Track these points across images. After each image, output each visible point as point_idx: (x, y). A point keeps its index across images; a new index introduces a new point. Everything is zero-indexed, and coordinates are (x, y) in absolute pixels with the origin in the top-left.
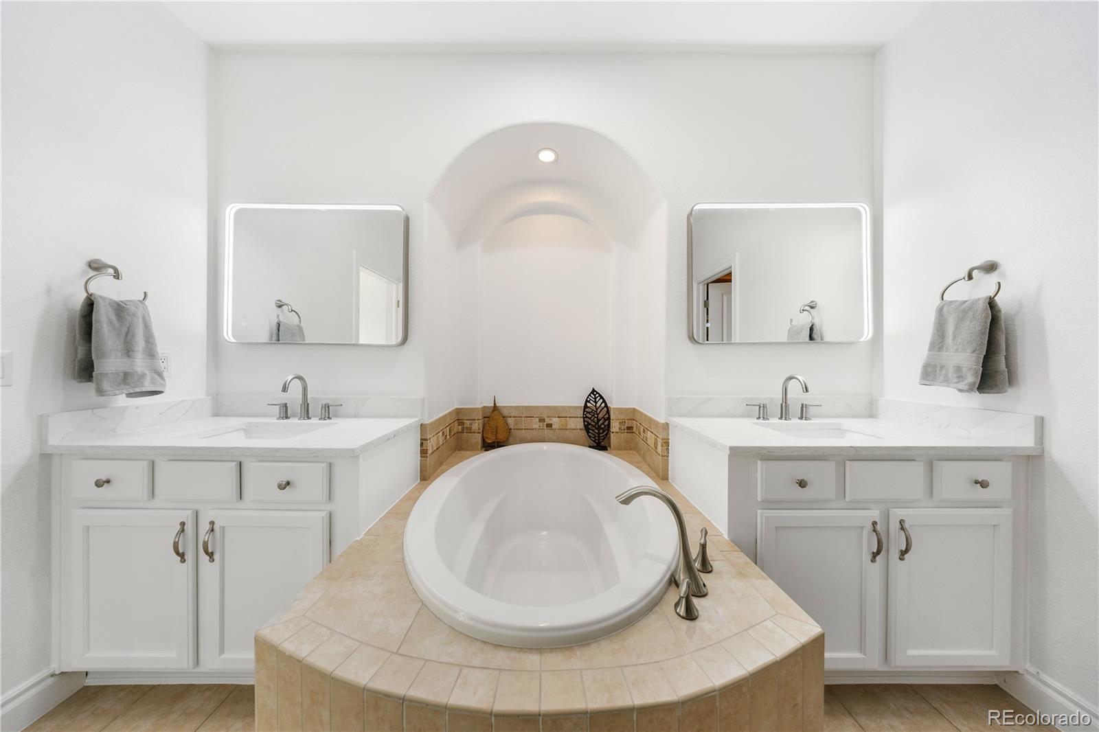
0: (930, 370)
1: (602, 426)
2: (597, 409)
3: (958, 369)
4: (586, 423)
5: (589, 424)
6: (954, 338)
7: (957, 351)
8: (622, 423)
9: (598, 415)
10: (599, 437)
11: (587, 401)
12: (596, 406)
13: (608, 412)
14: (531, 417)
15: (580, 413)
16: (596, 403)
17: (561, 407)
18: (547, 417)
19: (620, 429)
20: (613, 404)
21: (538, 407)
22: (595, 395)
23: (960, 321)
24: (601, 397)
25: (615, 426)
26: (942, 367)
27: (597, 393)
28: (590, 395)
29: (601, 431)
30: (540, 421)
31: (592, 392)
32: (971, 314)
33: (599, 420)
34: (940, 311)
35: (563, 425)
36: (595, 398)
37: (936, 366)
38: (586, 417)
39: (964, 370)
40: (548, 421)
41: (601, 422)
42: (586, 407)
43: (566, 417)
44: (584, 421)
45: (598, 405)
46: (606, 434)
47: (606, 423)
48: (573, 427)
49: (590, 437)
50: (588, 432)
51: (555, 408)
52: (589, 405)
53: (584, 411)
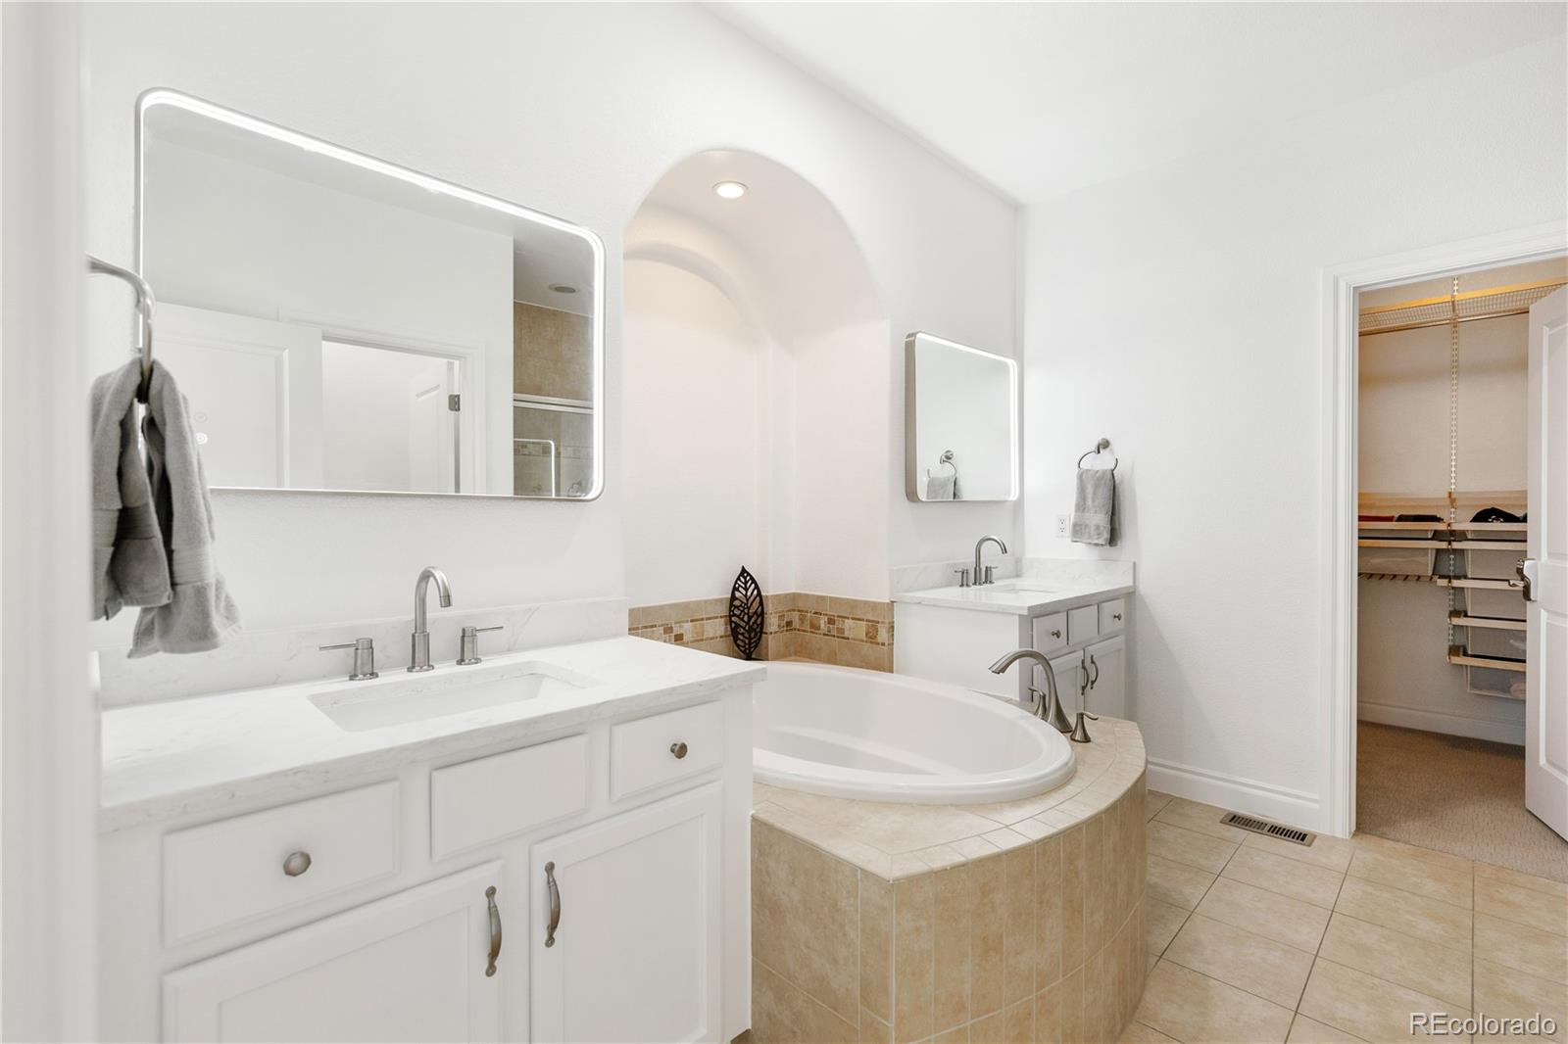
0: (1078, 528)
1: (755, 626)
2: (747, 600)
3: (1097, 527)
4: (733, 625)
5: (737, 625)
6: (1093, 501)
7: (1096, 513)
8: (781, 617)
9: (749, 608)
10: (749, 645)
11: (735, 589)
12: (746, 596)
13: (761, 603)
14: (652, 627)
15: (724, 610)
16: (746, 589)
17: (694, 602)
18: (676, 623)
19: (779, 626)
20: (769, 590)
21: (661, 607)
22: (745, 578)
23: (1096, 487)
24: (754, 581)
25: (772, 623)
26: (1086, 526)
27: (749, 574)
28: (738, 579)
29: (752, 635)
30: (665, 632)
31: (741, 574)
32: (1103, 482)
33: (750, 618)
34: (1080, 477)
35: (697, 633)
36: (746, 583)
37: (1081, 525)
38: (735, 615)
39: (1102, 528)
40: (677, 630)
41: (753, 620)
42: (733, 598)
43: (702, 619)
44: (731, 622)
45: (749, 594)
46: (759, 639)
47: (759, 621)
48: (711, 635)
49: (738, 646)
50: (736, 639)
51: (686, 606)
52: (737, 594)
53: (731, 605)
